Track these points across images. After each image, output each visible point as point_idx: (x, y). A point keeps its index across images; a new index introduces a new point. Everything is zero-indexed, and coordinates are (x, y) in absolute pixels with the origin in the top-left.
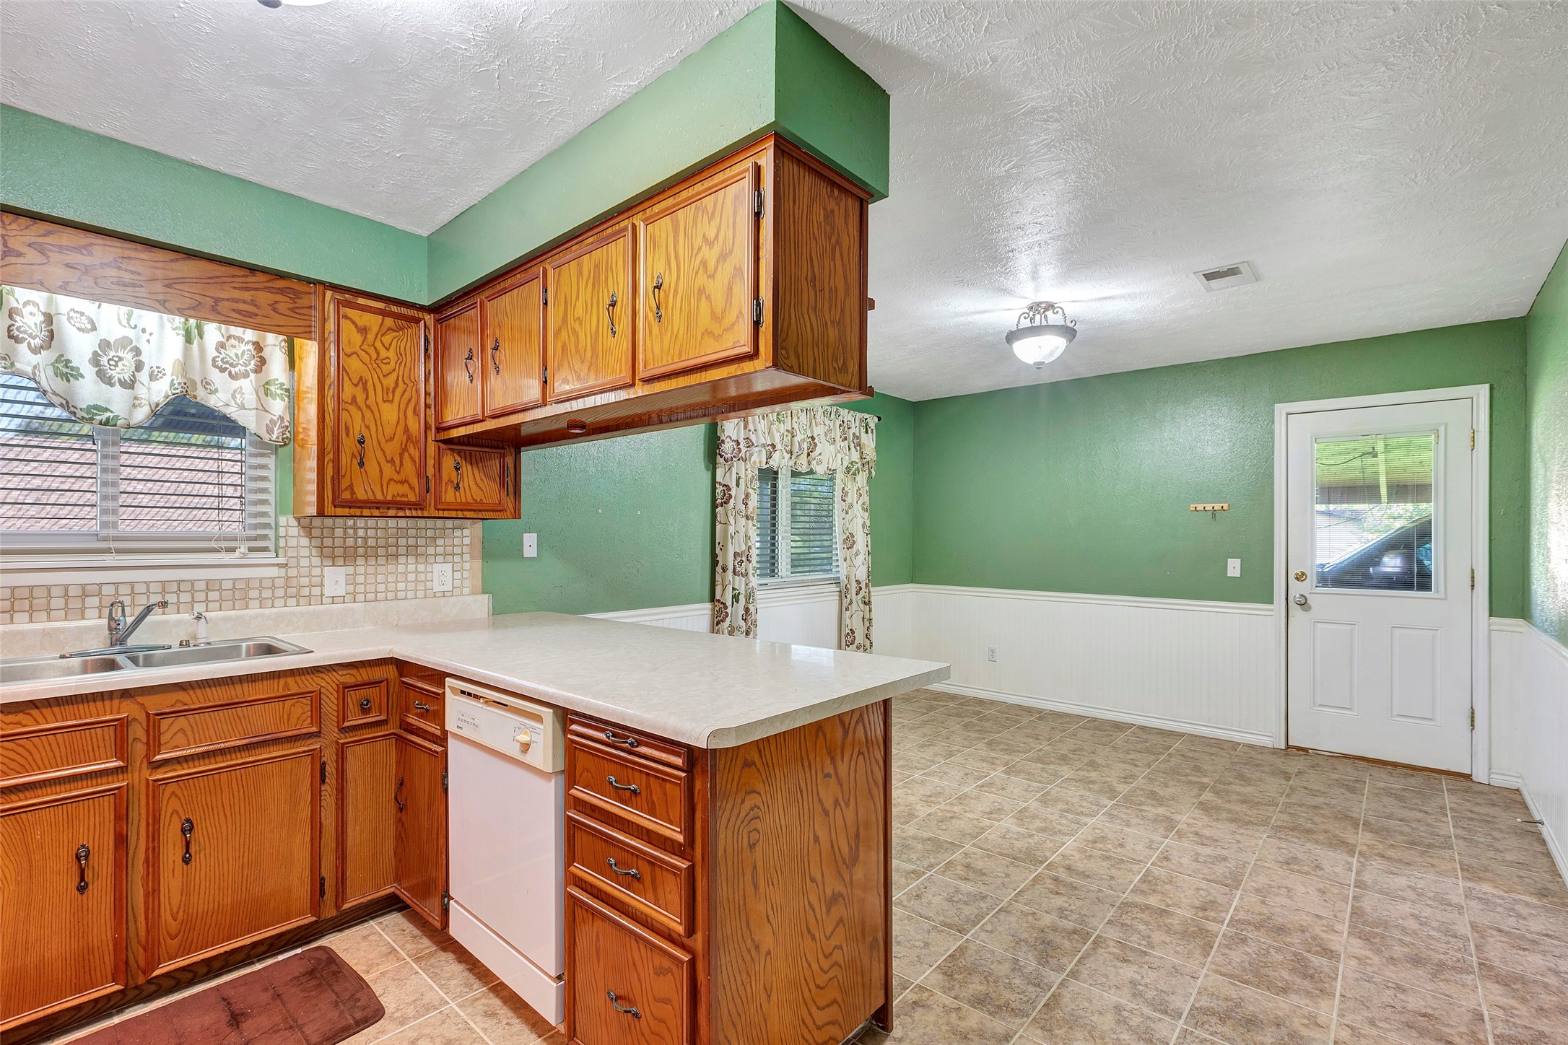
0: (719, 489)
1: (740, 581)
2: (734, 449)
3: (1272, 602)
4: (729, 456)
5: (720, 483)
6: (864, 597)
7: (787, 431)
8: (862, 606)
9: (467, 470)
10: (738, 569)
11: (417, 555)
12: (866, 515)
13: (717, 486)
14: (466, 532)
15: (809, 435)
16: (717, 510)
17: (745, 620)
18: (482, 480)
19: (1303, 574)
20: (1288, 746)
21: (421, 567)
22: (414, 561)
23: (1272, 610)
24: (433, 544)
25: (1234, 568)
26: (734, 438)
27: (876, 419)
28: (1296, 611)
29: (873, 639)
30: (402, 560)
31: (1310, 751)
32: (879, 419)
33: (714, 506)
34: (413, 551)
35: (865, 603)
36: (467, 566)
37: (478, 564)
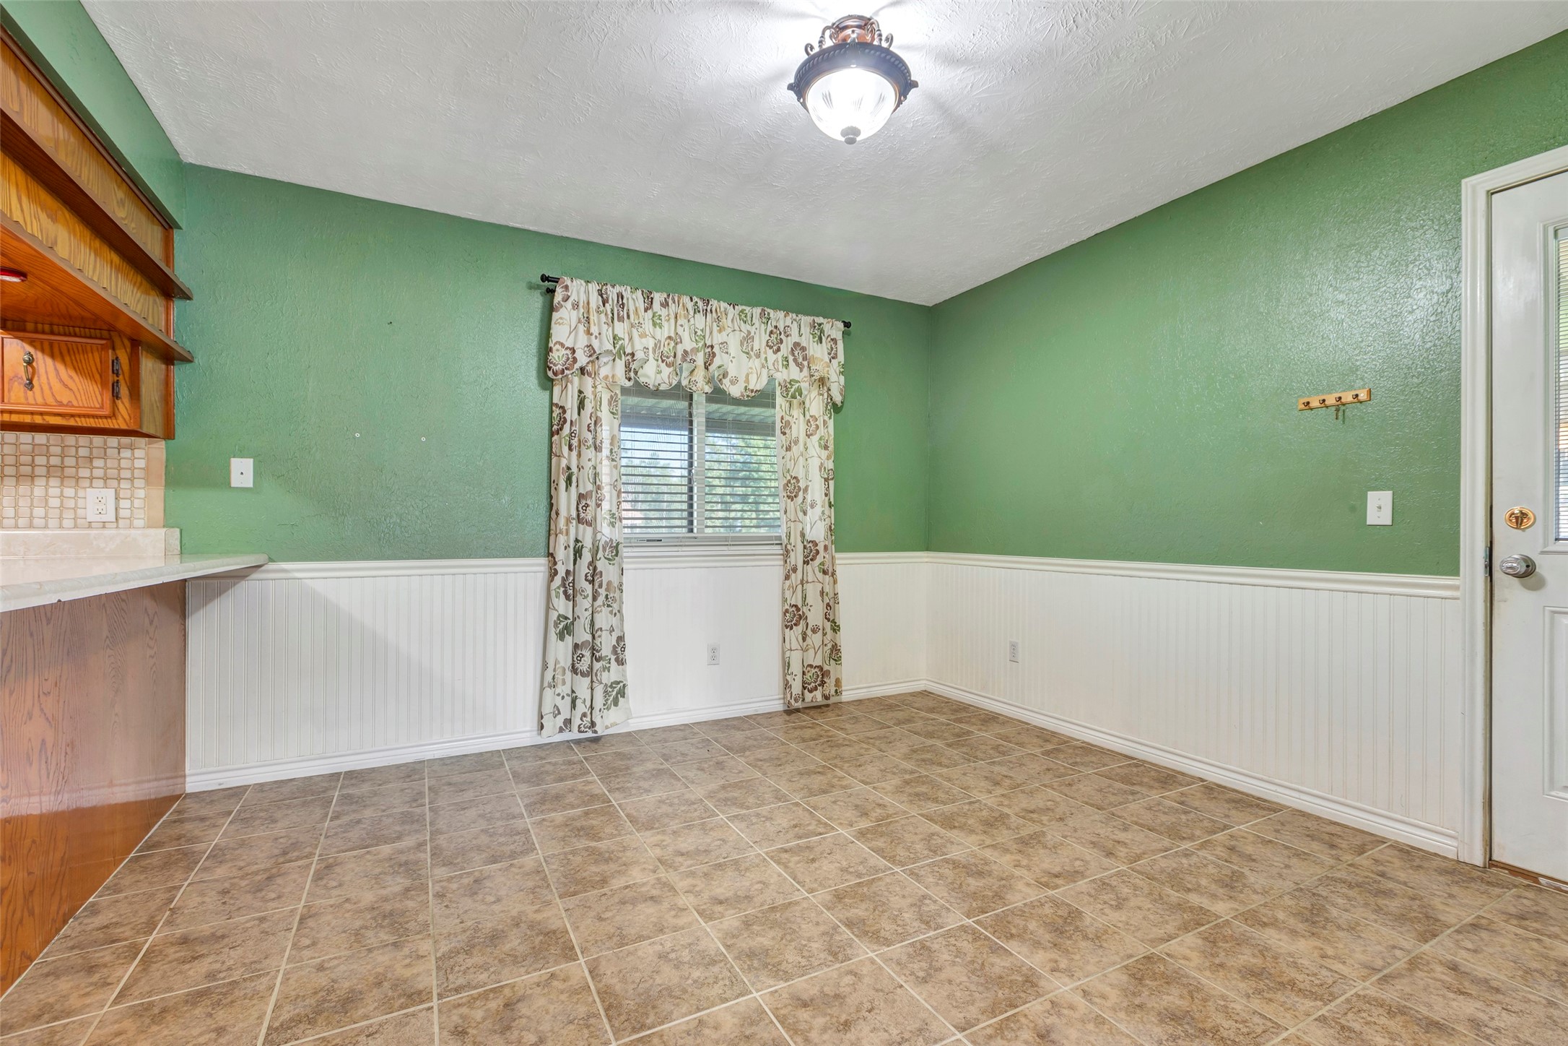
0: (557, 411)
1: (584, 530)
2: (568, 359)
3: (1454, 571)
4: (559, 367)
5: (557, 405)
6: (822, 564)
7: (670, 338)
8: (820, 576)
9: (45, 364)
10: (582, 515)
11: (63, 478)
12: (824, 454)
13: (554, 408)
14: (138, 453)
15: (709, 343)
16: (553, 439)
17: (592, 582)
18: (71, 377)
19: (1523, 515)
20: (1491, 862)
21: (69, 492)
22: (58, 484)
23: (1456, 588)
24: (88, 465)
25: (1379, 507)
26: (569, 344)
27: (841, 325)
28: (1509, 590)
29: (842, 621)
30: (40, 482)
31: (1542, 880)
32: (847, 325)
33: (552, 434)
34: (58, 472)
35: (825, 572)
36: (141, 493)
37: (158, 493)
